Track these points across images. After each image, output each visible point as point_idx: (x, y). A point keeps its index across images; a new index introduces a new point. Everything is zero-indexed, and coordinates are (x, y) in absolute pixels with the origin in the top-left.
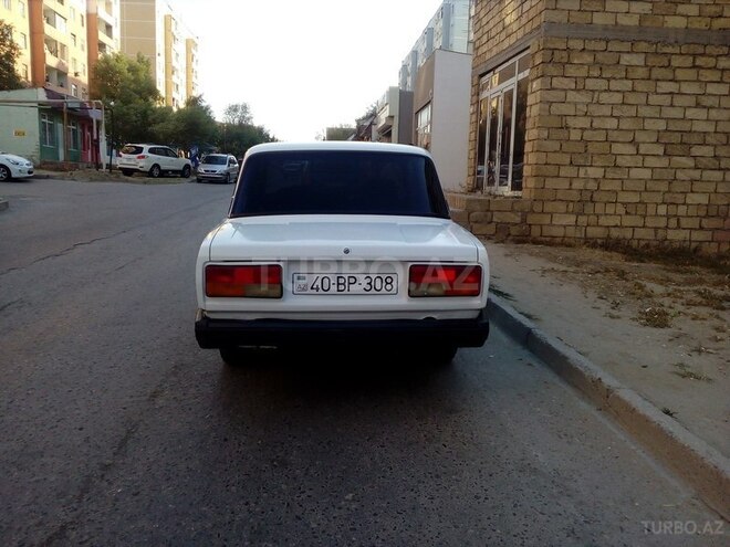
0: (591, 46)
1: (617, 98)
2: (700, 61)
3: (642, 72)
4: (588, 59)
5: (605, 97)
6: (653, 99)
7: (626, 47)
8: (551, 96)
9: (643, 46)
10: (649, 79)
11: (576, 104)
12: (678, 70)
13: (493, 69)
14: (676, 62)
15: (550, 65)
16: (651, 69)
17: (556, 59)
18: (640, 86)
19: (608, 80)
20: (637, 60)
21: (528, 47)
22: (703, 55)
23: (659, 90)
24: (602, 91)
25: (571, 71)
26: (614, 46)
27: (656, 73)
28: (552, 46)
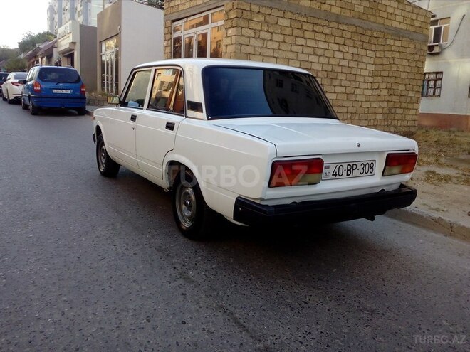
0: (263, 10)
1: (276, 46)
2: (316, 28)
3: (288, 31)
4: (261, 18)
5: (270, 44)
6: (295, 48)
7: (280, 14)
8: (242, 40)
9: (289, 15)
10: (292, 35)
11: (255, 47)
12: (306, 32)
13: (187, 17)
14: (305, 26)
15: (241, 20)
16: (293, 29)
17: (244, 16)
18: (288, 39)
19: (272, 33)
20: (286, 23)
21: (223, 5)
22: (317, 24)
23: (297, 43)
24: (268, 40)
25: (253, 25)
26: (275, 13)
27: (296, 32)
28: (242, 7)
